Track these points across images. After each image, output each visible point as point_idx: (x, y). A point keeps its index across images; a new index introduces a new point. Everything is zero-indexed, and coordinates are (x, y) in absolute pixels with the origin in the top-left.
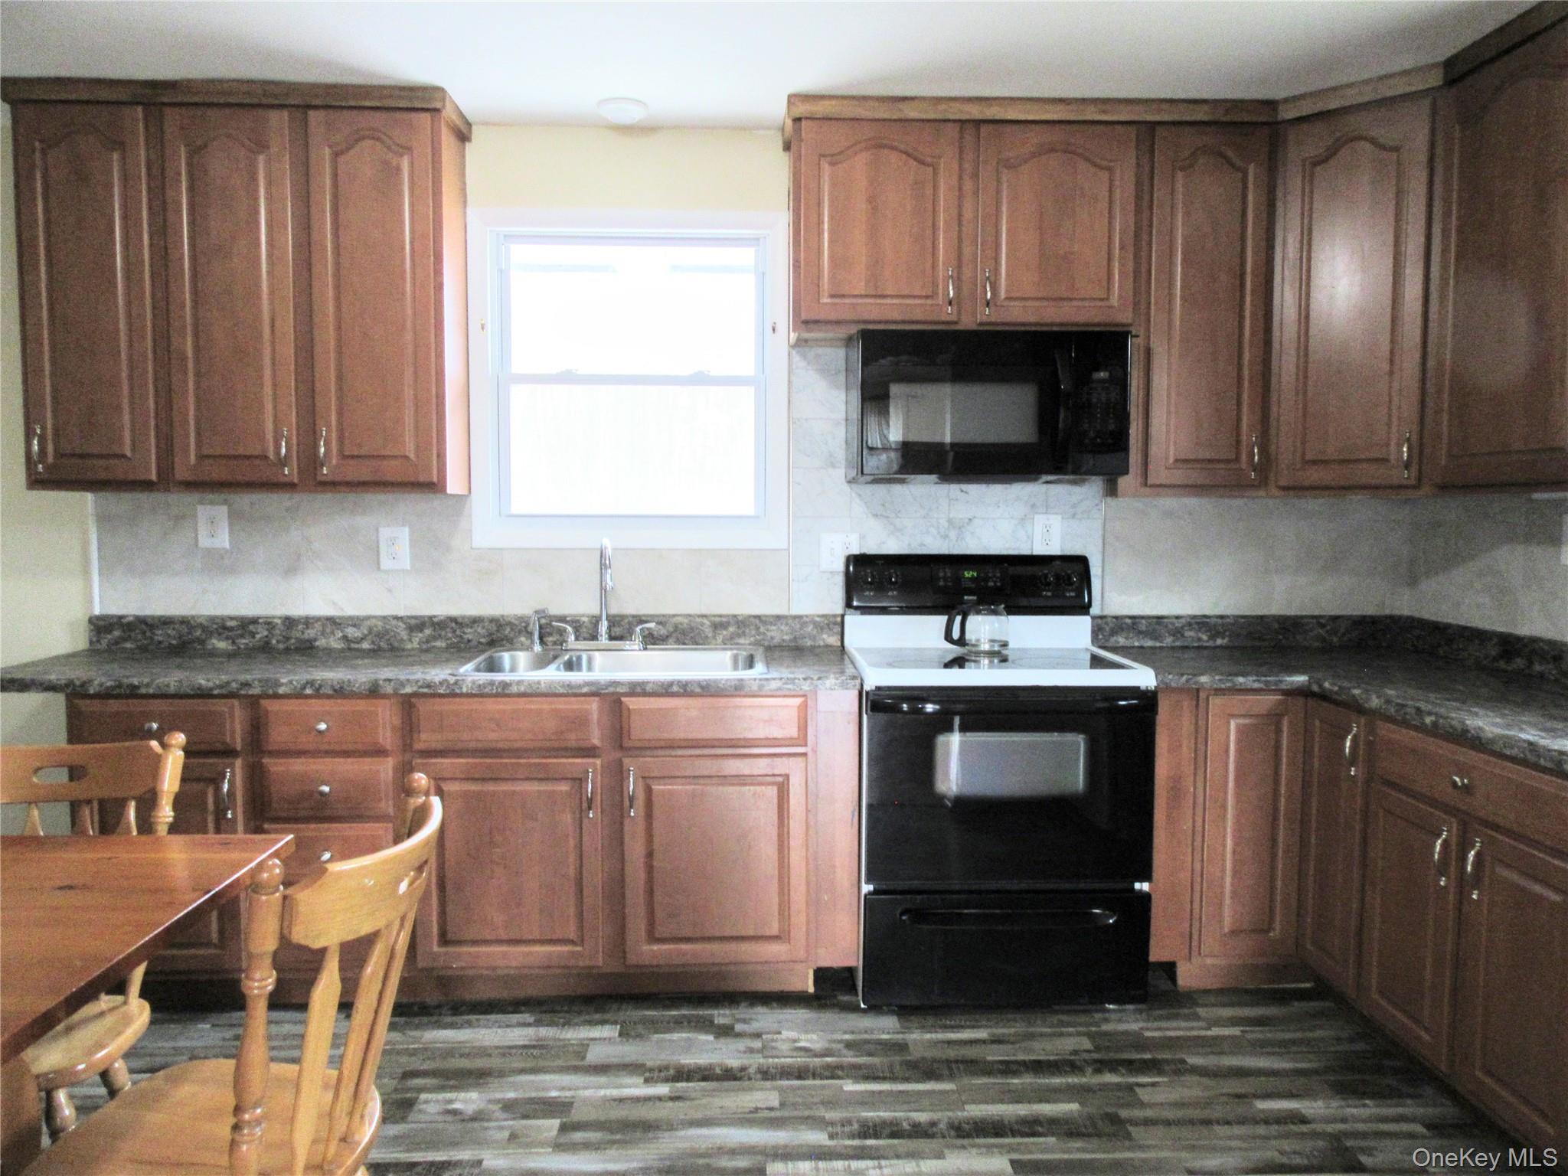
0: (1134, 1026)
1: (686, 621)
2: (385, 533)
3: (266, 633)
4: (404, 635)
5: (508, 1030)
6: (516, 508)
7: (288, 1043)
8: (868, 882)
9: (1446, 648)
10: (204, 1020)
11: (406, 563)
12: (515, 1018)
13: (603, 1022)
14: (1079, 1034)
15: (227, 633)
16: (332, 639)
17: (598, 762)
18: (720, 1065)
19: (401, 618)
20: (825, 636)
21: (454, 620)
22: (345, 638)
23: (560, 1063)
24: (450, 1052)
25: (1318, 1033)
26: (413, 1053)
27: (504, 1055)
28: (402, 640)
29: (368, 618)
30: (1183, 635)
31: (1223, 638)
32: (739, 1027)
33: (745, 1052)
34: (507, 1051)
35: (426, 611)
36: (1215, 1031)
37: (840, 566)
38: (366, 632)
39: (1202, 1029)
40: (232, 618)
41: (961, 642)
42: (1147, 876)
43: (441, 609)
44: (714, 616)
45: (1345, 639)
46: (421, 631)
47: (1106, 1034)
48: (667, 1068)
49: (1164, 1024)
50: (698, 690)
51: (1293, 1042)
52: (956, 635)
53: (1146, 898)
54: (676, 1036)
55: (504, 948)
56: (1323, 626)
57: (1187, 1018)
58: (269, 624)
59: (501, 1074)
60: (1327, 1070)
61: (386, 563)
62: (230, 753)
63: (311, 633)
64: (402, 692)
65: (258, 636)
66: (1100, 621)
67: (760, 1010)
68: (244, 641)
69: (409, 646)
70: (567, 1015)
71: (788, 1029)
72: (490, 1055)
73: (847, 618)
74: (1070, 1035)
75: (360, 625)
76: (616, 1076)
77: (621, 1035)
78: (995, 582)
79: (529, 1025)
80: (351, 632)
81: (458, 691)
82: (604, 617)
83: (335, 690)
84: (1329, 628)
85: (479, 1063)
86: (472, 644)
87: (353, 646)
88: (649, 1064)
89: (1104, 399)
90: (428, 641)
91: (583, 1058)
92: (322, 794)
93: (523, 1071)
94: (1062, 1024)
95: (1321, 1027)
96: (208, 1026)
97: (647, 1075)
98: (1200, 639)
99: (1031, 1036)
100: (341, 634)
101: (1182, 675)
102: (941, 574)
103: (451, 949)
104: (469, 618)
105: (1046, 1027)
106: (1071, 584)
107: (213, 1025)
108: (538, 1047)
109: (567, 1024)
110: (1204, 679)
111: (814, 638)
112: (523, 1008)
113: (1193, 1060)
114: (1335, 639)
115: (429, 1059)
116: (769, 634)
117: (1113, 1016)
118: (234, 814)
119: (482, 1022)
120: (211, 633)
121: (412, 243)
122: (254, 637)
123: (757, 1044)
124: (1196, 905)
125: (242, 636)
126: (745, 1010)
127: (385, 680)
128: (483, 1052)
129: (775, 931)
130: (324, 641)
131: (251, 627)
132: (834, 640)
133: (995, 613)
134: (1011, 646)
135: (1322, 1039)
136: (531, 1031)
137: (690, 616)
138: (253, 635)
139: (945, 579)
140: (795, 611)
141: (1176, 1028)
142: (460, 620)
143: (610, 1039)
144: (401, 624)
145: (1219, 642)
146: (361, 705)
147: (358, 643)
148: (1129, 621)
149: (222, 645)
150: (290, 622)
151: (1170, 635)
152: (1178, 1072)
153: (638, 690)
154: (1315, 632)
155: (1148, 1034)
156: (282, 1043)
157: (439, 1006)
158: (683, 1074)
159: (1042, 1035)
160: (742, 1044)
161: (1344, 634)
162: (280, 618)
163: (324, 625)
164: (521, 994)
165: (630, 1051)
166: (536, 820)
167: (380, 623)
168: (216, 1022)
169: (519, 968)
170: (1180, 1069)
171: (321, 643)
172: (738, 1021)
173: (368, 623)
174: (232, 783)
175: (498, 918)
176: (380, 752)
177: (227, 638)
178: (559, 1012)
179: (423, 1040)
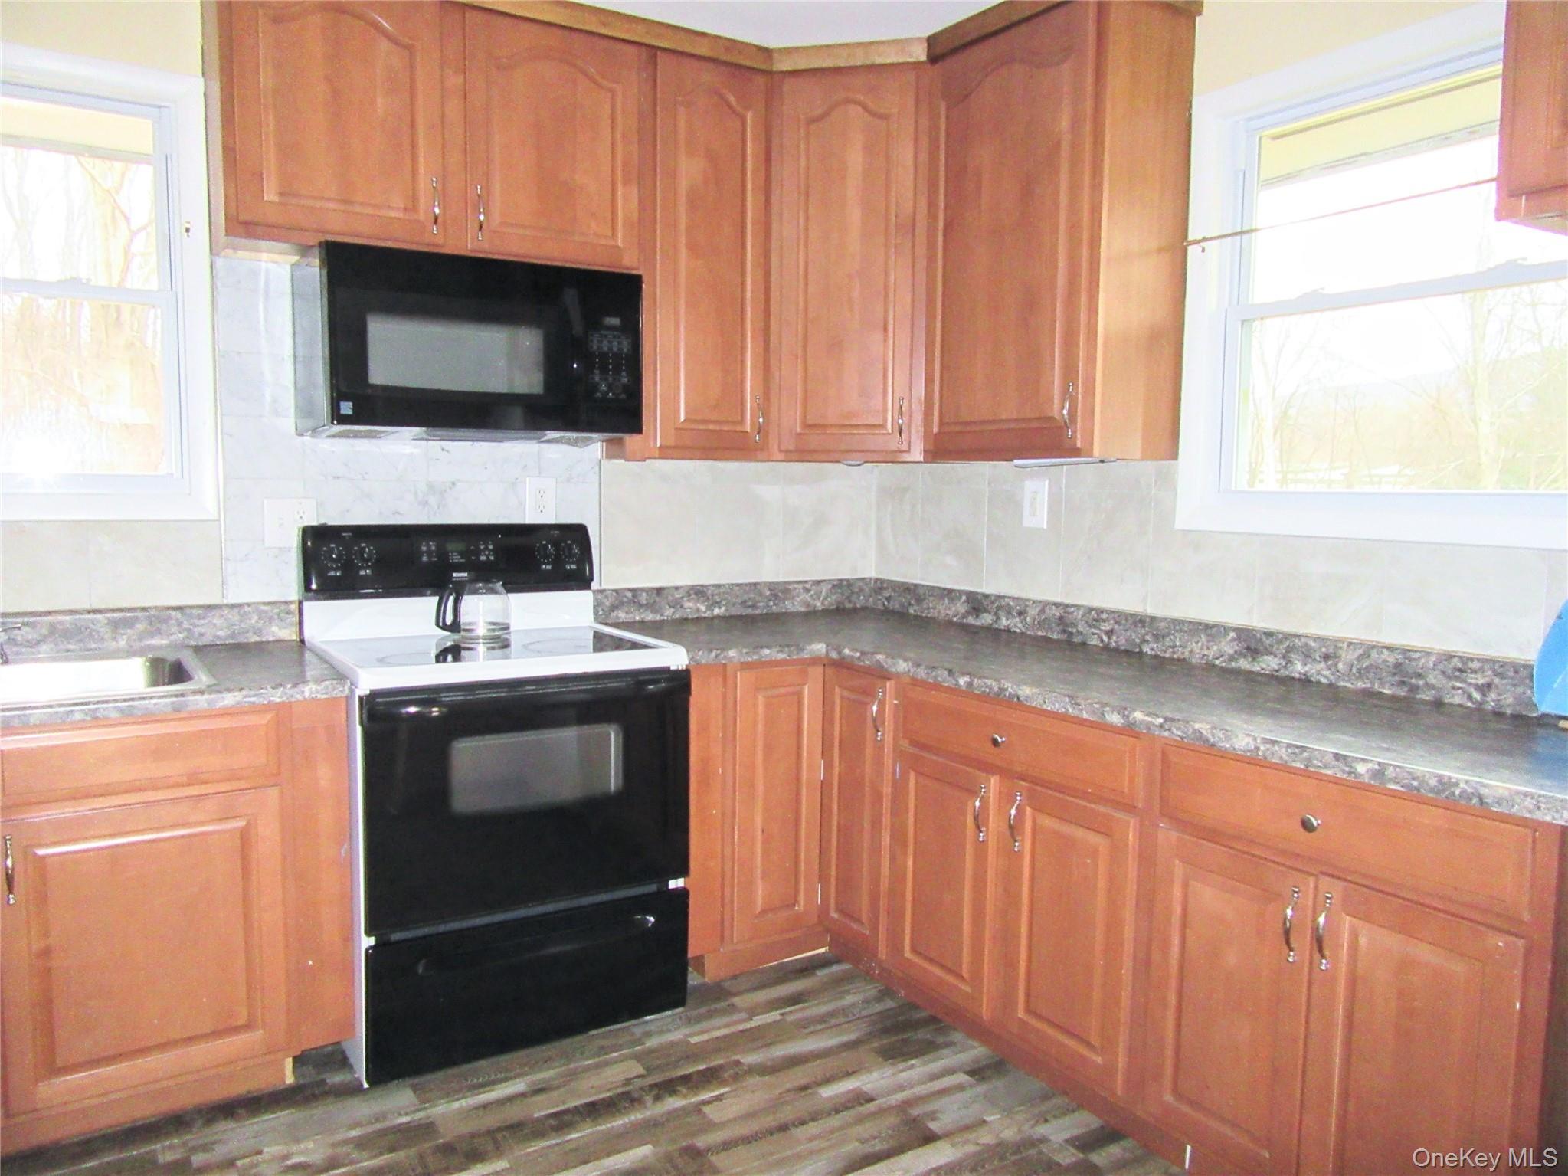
0: (675, 1036)
8: (368, 933)
9: (916, 608)
14: (625, 1058)
20: (274, 629)
25: (849, 1000)
30: (682, 607)
31: (720, 608)
36: (758, 1021)
37: (294, 541)
39: (744, 1021)
41: (455, 627)
42: (683, 871)
45: (826, 603)
47: (651, 1051)
49: (705, 1025)
51: (833, 1014)
52: (449, 620)
53: (683, 894)
56: (807, 590)
57: (723, 1012)
60: (869, 1037)
66: (600, 596)
73: (306, 605)
74: (616, 1061)
78: (487, 556)
84: (812, 592)
89: (615, 349)
94: (603, 1050)
95: (848, 992)
98: (698, 610)
99: (573, 1075)
101: (711, 651)
102: (424, 548)
105: (587, 1059)
106: (571, 556)
110: (732, 653)
111: (258, 632)
113: (750, 1059)
114: (819, 604)
116: (197, 630)
117: (653, 1027)
124: (727, 890)
132: (289, 634)
133: (493, 591)
134: (512, 629)
135: (853, 1005)
139: (429, 553)
140: (231, 599)
141: (718, 1028)
145: (716, 611)
148: (629, 595)
151: (670, 607)
152: (736, 1077)
154: (801, 597)
155: (694, 1040)
159: (588, 1069)
161: (825, 598)
170: (739, 1074)
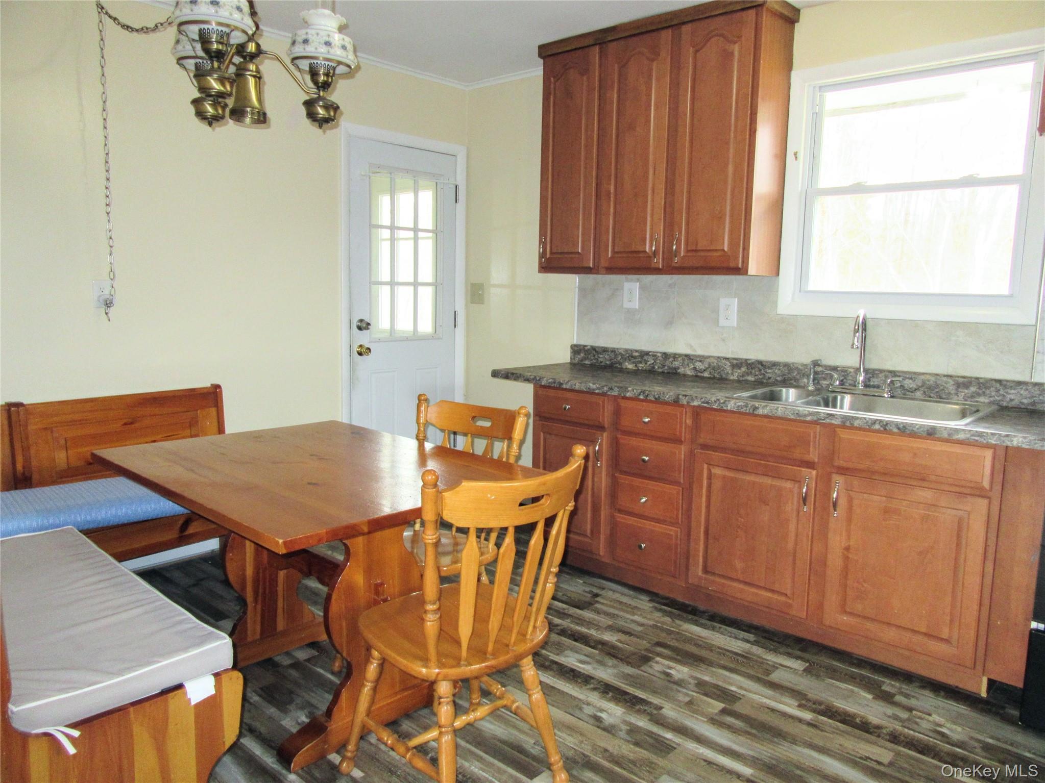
1: (933, 379)
2: (723, 302)
3: (653, 362)
4: (729, 369)
5: (734, 640)
6: (811, 287)
7: (612, 603)
10: (579, 577)
11: (734, 321)
12: (743, 634)
13: (798, 658)
15: (633, 360)
16: (687, 369)
17: (814, 472)
18: (863, 717)
19: (728, 358)
21: (760, 363)
22: (695, 368)
23: (752, 672)
24: (689, 640)
26: (670, 632)
27: (720, 653)
28: (728, 373)
29: (709, 357)
32: (898, 698)
33: (889, 717)
34: (724, 652)
35: (743, 355)
38: (707, 366)
40: (636, 351)
43: (753, 355)
44: (958, 377)
46: (740, 368)
48: (820, 703)
50: (895, 430)
54: (843, 686)
55: (741, 586)
58: (654, 356)
59: (710, 664)
61: (723, 322)
62: (601, 428)
63: (676, 364)
64: (692, 404)
65: (649, 363)
67: (926, 692)
68: (641, 365)
69: (732, 378)
70: (777, 645)
71: (939, 715)
72: (711, 651)
75: (704, 361)
76: (782, 694)
77: (805, 670)
79: (748, 641)
80: (699, 365)
81: (725, 408)
82: (862, 370)
83: (656, 399)
85: (704, 653)
86: (770, 381)
87: (699, 374)
88: (810, 695)
90: (743, 376)
91: (768, 675)
92: (644, 461)
93: (725, 668)
96: (582, 582)
97: (804, 702)
100: (693, 366)
103: (711, 578)
104: (770, 362)
107: (584, 582)
108: (746, 657)
109: (775, 651)
112: (753, 631)
115: (676, 639)
118: (601, 464)
119: (722, 630)
120: (625, 359)
121: (737, 103)
122: (646, 364)
123: (904, 715)
125: (641, 362)
126: (917, 690)
127: (683, 395)
128: (710, 648)
129: (945, 636)
130: (683, 369)
131: (646, 358)
136: (747, 646)
137: (937, 375)
138: (646, 362)
142: (764, 364)
143: (795, 670)
144: (728, 363)
146: (669, 409)
147: (702, 373)
149: (630, 366)
150: (666, 355)
153: (848, 424)
156: (609, 603)
157: (704, 612)
158: (830, 712)
160: (890, 710)
162: (661, 353)
163: (684, 360)
164: (756, 622)
165: (805, 684)
166: (768, 505)
167: (716, 361)
168: (587, 581)
169: (751, 602)
171: (681, 370)
172: (901, 693)
173: (708, 360)
174: (600, 445)
175: (739, 565)
176: (678, 441)
177: (633, 363)
178: (774, 641)
179: (681, 628)
